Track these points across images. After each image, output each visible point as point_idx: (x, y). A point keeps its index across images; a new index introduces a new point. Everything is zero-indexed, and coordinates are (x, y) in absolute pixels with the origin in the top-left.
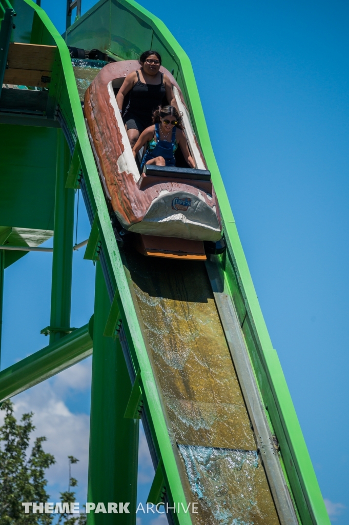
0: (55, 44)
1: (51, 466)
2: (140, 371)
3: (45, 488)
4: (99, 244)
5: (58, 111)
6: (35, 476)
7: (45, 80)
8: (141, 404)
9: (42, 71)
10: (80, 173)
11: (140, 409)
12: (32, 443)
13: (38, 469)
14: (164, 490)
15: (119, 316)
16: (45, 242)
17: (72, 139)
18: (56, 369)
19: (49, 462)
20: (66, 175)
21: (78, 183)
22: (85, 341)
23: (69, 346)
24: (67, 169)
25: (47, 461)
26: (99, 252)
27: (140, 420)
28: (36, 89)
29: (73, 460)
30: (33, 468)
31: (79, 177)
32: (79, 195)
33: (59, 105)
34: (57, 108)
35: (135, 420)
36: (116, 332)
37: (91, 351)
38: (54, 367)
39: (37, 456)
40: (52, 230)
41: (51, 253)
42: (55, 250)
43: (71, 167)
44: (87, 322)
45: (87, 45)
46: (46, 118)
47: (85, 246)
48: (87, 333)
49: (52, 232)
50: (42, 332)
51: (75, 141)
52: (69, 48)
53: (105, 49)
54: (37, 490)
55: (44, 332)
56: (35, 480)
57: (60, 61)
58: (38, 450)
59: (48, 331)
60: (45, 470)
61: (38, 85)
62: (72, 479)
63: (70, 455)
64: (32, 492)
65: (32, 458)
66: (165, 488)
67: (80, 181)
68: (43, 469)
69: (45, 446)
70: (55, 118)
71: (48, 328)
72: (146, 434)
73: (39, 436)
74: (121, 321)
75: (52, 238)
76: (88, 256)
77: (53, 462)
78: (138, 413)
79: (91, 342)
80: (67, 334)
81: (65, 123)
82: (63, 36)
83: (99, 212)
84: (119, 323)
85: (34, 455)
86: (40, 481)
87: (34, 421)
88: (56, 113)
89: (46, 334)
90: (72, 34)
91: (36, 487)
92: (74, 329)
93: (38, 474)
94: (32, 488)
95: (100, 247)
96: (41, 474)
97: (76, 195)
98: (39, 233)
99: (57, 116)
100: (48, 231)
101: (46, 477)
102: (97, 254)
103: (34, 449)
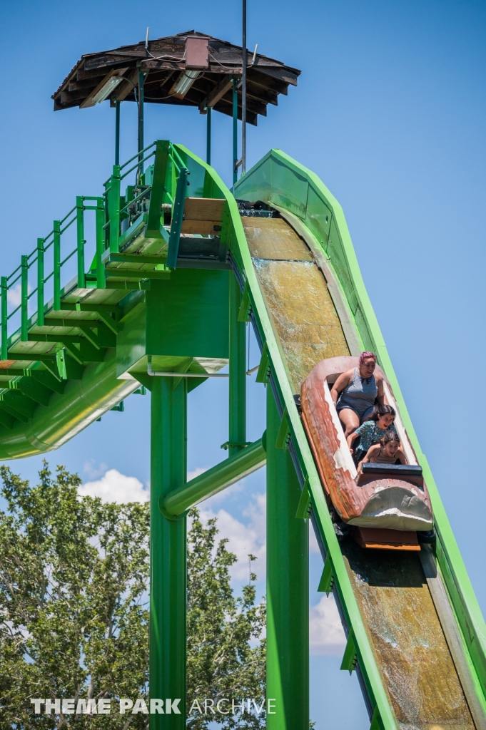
0: (224, 197)
1: (234, 564)
2: (308, 477)
3: (229, 583)
4: (269, 369)
5: (229, 255)
6: (220, 572)
7: (217, 229)
8: (310, 505)
9: (214, 221)
10: (250, 308)
11: (309, 510)
12: (216, 545)
13: (223, 566)
14: (332, 579)
15: (288, 430)
16: (222, 369)
17: (242, 279)
18: (235, 479)
19: (232, 560)
20: (238, 310)
21: (248, 316)
22: (259, 453)
23: (246, 458)
24: (238, 305)
25: (231, 559)
26: (269, 376)
27: (310, 520)
28: (209, 237)
29: (253, 558)
30: (218, 566)
31: (249, 312)
32: (249, 327)
33: (229, 250)
34: (228, 252)
35: (305, 520)
36: (286, 444)
37: (265, 461)
38: (234, 477)
39: (221, 555)
40: (228, 358)
41: (228, 378)
42: (231, 375)
43: (242, 303)
44: (261, 437)
45: (252, 197)
46: (219, 261)
47: (257, 371)
48: (261, 446)
49: (228, 360)
50: (222, 446)
51: (245, 280)
52: (236, 200)
53: (268, 200)
54: (222, 584)
55: (224, 446)
56: (220, 577)
57: (229, 212)
58: (222, 551)
59: (228, 446)
60: (229, 567)
61: (211, 233)
62: (252, 574)
63: (250, 554)
64: (218, 587)
65: (217, 557)
66: (333, 577)
67: (250, 315)
68: (227, 566)
69: (228, 547)
70: (227, 261)
71: (228, 443)
72: (315, 531)
73: (223, 538)
74: (290, 434)
75: (228, 365)
76: (259, 379)
77: (235, 560)
78: (308, 514)
79: (264, 454)
80: (243, 447)
81: (235, 265)
82: (231, 190)
83: (268, 342)
84: (289, 436)
85: (219, 555)
86: (225, 577)
87: (218, 525)
88: (227, 257)
89: (226, 449)
90: (239, 188)
91: (222, 581)
92: (249, 443)
93: (223, 571)
94: (218, 583)
95: (270, 372)
96: (226, 570)
97: (247, 327)
98: (216, 362)
99: (229, 259)
100: (224, 359)
101: (230, 573)
102: (267, 377)
103: (218, 549)
